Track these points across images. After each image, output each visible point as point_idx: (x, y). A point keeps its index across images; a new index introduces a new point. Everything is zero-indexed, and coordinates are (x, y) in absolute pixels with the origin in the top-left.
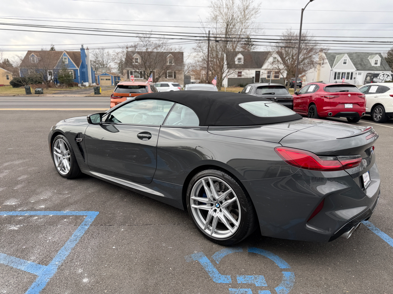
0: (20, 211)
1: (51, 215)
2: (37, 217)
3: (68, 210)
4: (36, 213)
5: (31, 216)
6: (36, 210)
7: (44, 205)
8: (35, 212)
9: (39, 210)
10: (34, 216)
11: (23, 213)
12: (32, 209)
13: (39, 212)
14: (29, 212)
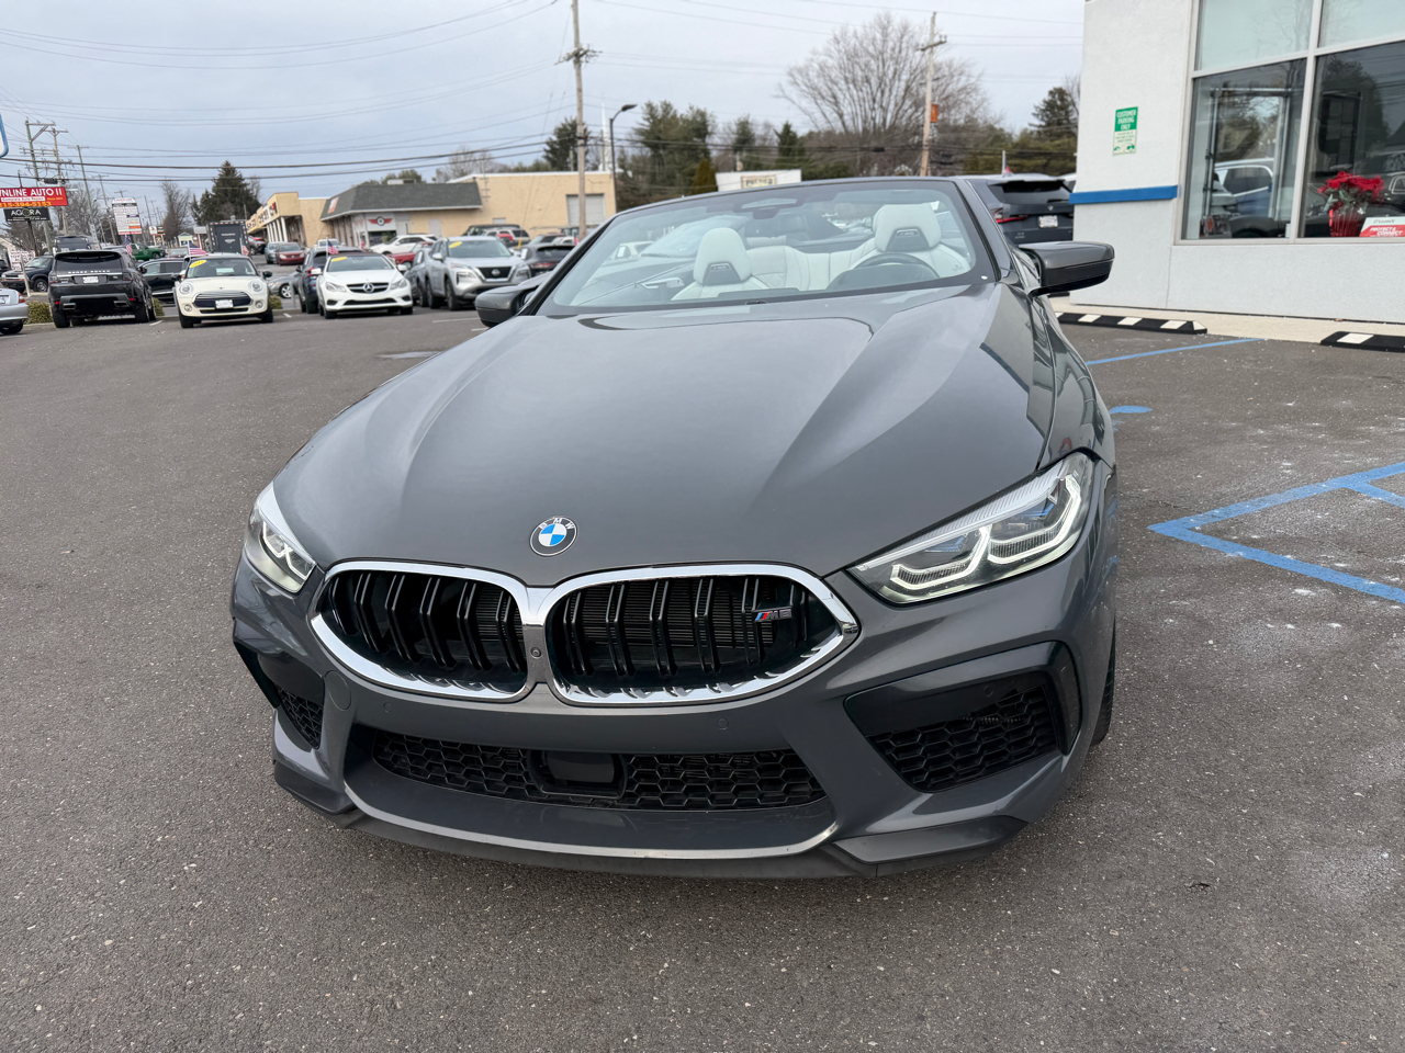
0: (1393, 602)
1: (1288, 556)
2: (1336, 566)
3: (1230, 555)
4: (1337, 576)
5: (1356, 573)
6: (1335, 587)
7: (1296, 594)
8: (1337, 582)
9: (1322, 583)
10: (1344, 570)
11: (1383, 591)
12: (1345, 593)
13: (1325, 579)
14: (1360, 589)
